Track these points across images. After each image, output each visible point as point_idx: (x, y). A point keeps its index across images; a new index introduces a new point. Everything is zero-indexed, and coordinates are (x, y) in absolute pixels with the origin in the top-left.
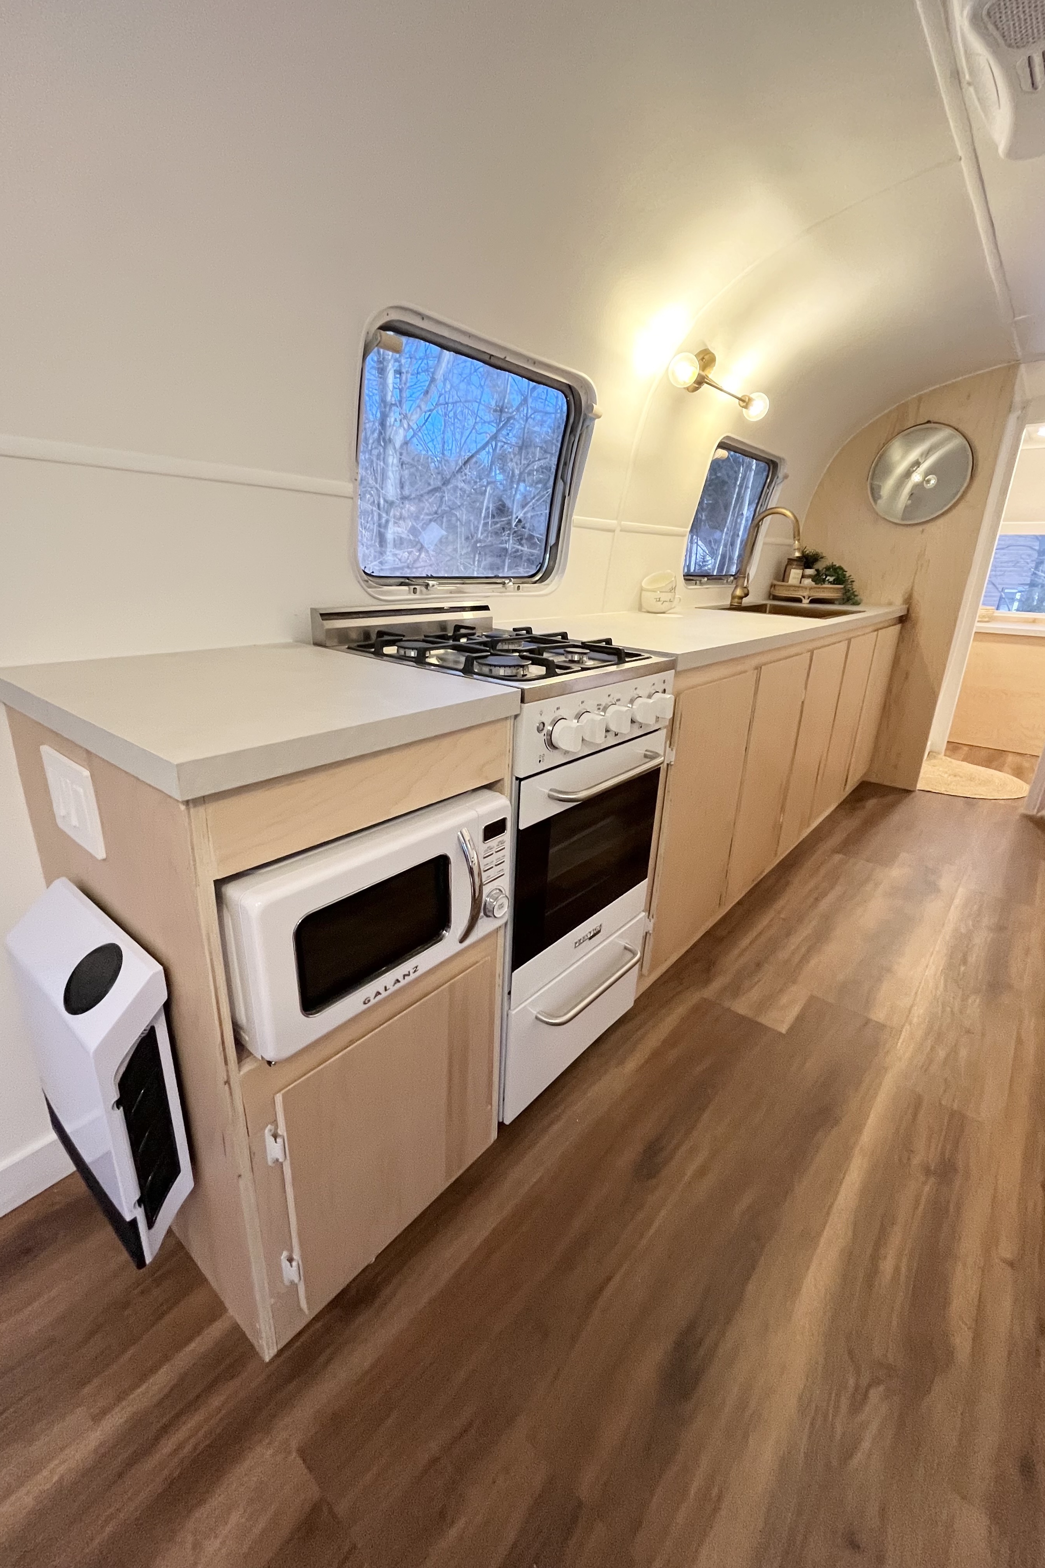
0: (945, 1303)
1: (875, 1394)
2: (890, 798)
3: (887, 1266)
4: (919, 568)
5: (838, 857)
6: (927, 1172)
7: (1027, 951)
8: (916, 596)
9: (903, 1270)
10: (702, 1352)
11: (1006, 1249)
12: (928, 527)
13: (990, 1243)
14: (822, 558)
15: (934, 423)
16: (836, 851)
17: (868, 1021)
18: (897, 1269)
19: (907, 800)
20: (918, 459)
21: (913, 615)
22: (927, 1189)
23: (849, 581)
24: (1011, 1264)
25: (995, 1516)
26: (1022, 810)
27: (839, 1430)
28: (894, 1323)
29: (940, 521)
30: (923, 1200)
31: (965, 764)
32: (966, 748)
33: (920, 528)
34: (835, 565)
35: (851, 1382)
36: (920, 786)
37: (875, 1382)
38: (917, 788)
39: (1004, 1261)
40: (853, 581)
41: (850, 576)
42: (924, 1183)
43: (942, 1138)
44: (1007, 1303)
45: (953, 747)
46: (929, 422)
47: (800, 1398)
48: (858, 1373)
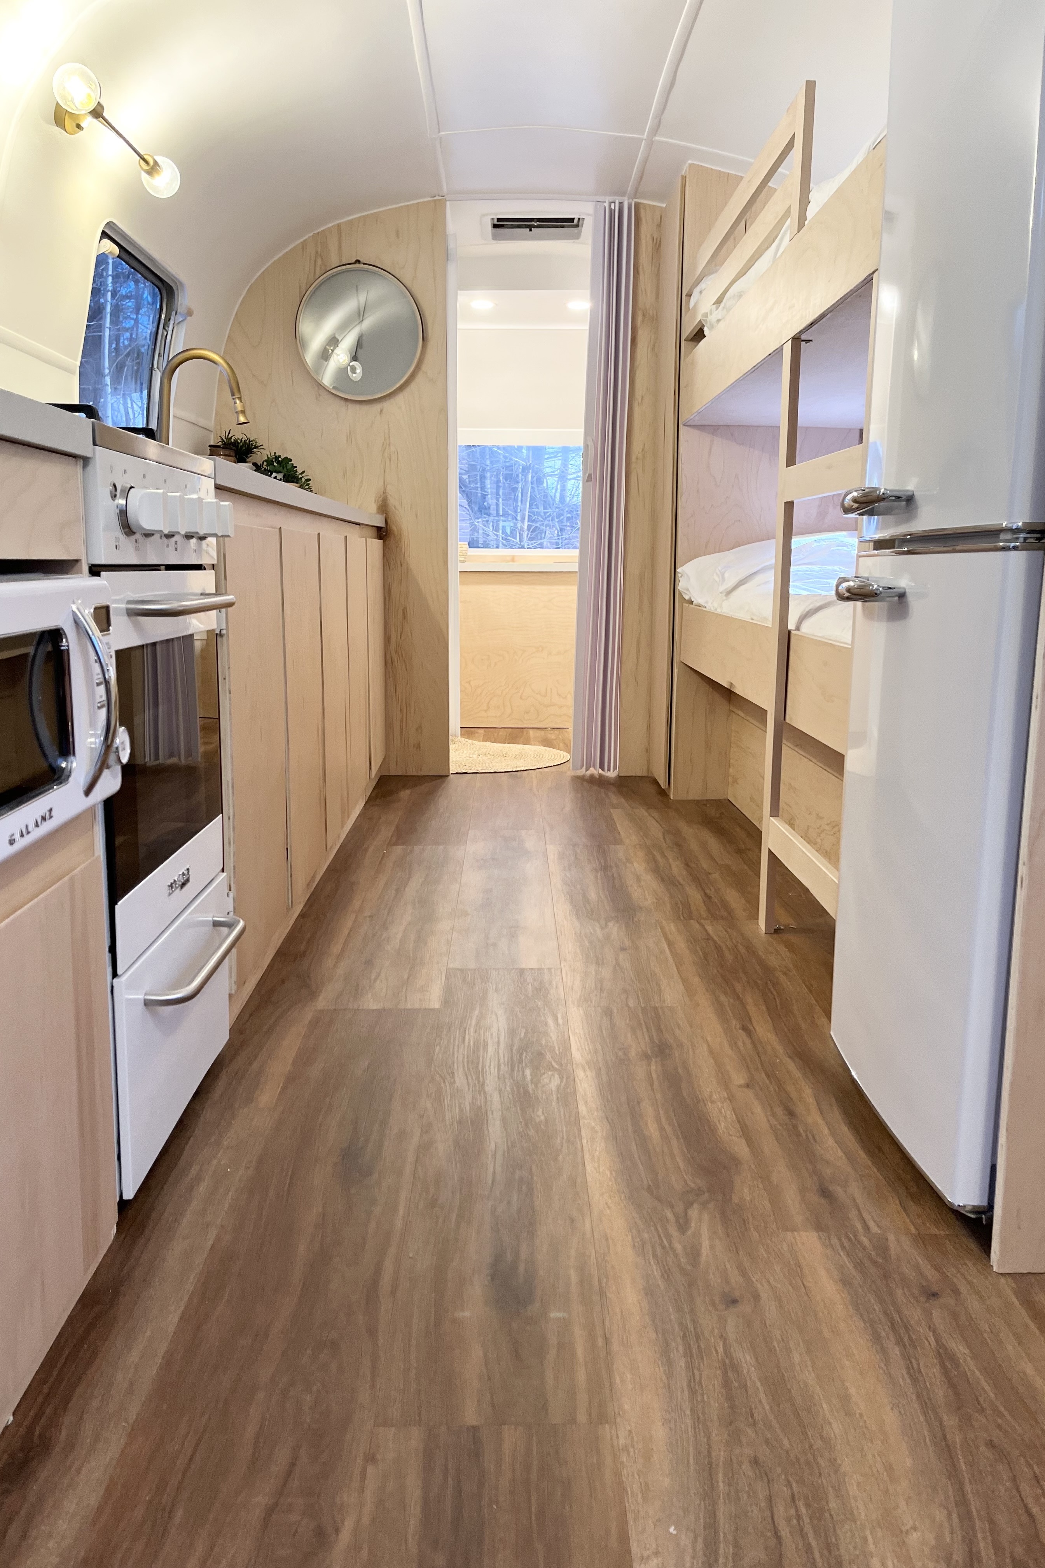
0: (713, 1130)
1: (694, 1213)
2: (424, 788)
3: (652, 1130)
4: (388, 461)
5: (399, 850)
6: (646, 1057)
7: (638, 879)
8: (392, 502)
9: (667, 1127)
10: (522, 1268)
11: (738, 1078)
12: (387, 405)
13: (725, 1082)
14: (256, 447)
15: (364, 264)
16: (392, 843)
17: (522, 972)
18: (662, 1129)
19: (444, 785)
20: (335, 334)
21: (394, 528)
22: (653, 1068)
23: (303, 480)
24: (748, 1086)
25: (819, 1227)
26: (571, 773)
27: (678, 1247)
28: (681, 1164)
29: (400, 398)
30: (654, 1076)
31: (488, 744)
32: (482, 731)
33: (377, 407)
34: (280, 457)
35: (669, 1215)
36: (453, 769)
37: (689, 1205)
38: (451, 772)
39: (740, 1086)
40: (310, 480)
41: (303, 472)
42: (649, 1065)
43: (645, 1030)
44: (758, 1109)
45: (468, 731)
46: (358, 262)
47: (634, 1247)
48: (671, 1206)
